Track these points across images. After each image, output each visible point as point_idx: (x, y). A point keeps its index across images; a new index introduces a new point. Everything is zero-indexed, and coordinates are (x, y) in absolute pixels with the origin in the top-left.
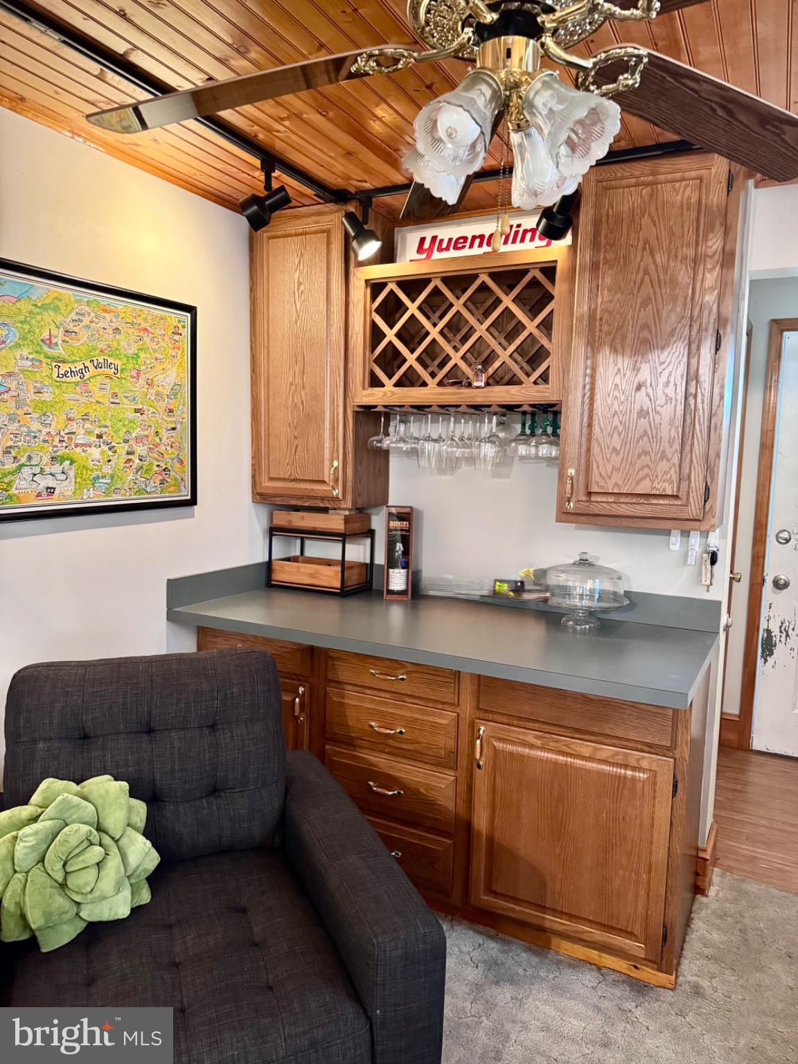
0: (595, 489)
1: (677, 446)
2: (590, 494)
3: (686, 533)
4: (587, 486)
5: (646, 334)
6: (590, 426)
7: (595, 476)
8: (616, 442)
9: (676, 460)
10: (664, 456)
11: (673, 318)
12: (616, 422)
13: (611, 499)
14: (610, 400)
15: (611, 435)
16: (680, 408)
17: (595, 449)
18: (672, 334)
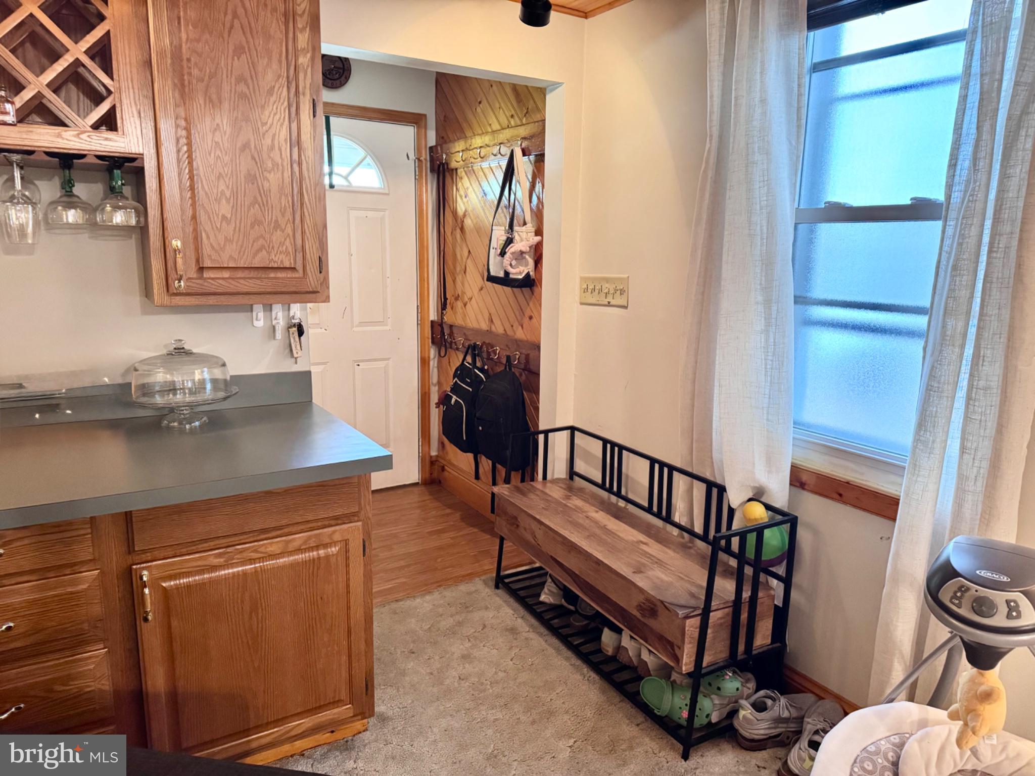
0: (207, 263)
1: (289, 215)
2: (201, 269)
3: (268, 308)
4: (198, 261)
5: (242, 87)
6: (192, 188)
7: (206, 250)
8: (225, 209)
9: (289, 230)
10: (277, 226)
11: (270, 76)
12: (222, 187)
13: (226, 274)
14: (212, 159)
15: (219, 201)
16: (287, 174)
17: (202, 217)
18: (271, 91)
